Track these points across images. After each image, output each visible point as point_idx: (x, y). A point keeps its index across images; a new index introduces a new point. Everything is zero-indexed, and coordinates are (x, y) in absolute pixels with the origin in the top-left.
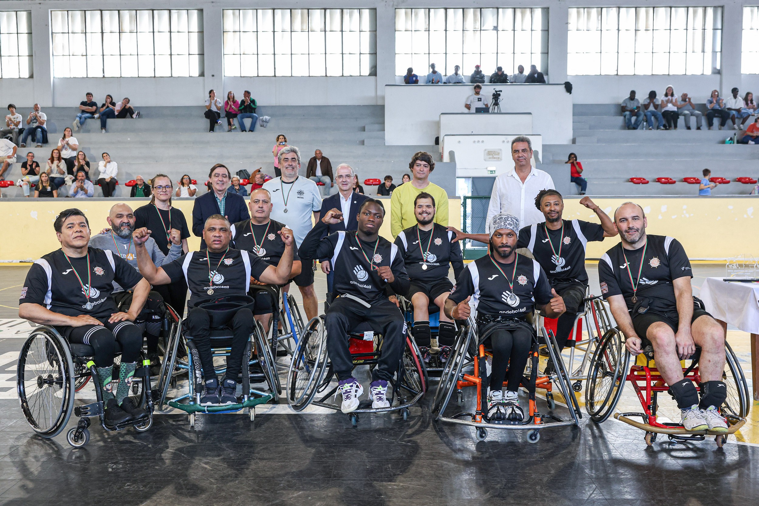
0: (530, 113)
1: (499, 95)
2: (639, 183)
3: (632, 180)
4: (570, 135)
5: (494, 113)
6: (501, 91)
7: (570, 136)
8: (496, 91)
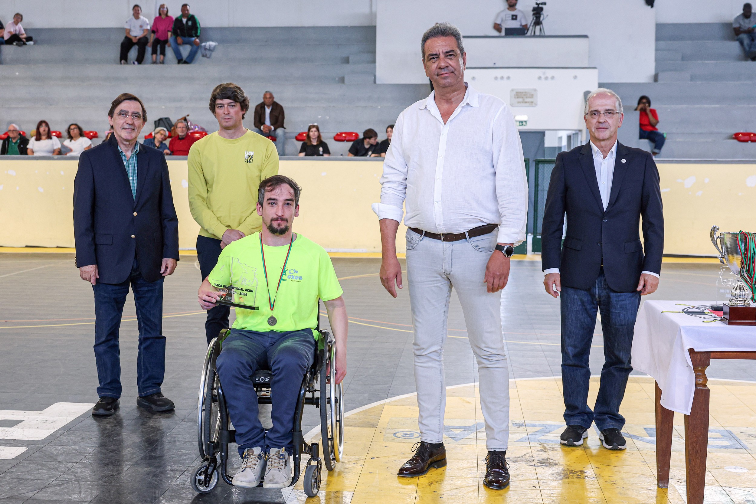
0: (586, 36)
1: (542, 9)
2: (747, 141)
3: (736, 137)
4: (650, 68)
5: (534, 36)
6: (545, 4)
7: (652, 72)
8: (538, 4)
